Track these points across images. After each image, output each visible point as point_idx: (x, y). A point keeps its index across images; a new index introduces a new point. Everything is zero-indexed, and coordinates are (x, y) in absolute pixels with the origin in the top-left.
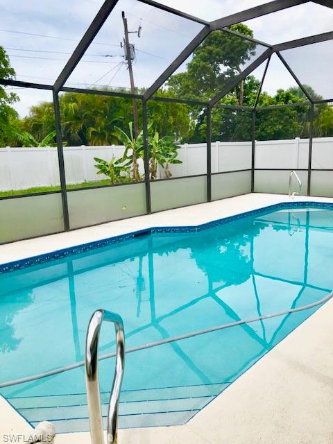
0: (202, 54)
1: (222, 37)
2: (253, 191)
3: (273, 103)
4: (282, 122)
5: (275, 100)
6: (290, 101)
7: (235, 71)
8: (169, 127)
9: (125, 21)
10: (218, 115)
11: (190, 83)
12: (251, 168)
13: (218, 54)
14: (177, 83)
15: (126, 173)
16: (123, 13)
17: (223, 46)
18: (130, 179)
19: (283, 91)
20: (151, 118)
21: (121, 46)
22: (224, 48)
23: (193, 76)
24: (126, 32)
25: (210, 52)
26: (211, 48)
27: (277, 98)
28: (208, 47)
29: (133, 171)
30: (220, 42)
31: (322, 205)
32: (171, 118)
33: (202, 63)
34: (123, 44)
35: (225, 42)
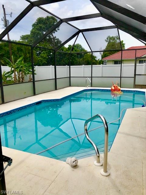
0: (37, 27)
1: (45, 21)
2: (70, 86)
3: (67, 51)
4: (72, 58)
5: (68, 49)
6: (74, 50)
7: (51, 36)
8: (27, 58)
9: (4, 9)
10: (45, 54)
11: (32, 40)
12: (69, 76)
13: (44, 28)
14: (26, 39)
15: (10, 79)
16: (3, 5)
17: (46, 25)
18: (13, 81)
19: (71, 45)
20: (19, 54)
21: (2, 20)
22: (46, 26)
23: (33, 37)
24: (5, 14)
25: (41, 27)
26: (41, 25)
27: (69, 48)
28: (39, 25)
29: (14, 77)
30: (44, 23)
31: (98, 90)
32: (28, 54)
33: (37, 31)
34: (3, 19)
35: (47, 23)
